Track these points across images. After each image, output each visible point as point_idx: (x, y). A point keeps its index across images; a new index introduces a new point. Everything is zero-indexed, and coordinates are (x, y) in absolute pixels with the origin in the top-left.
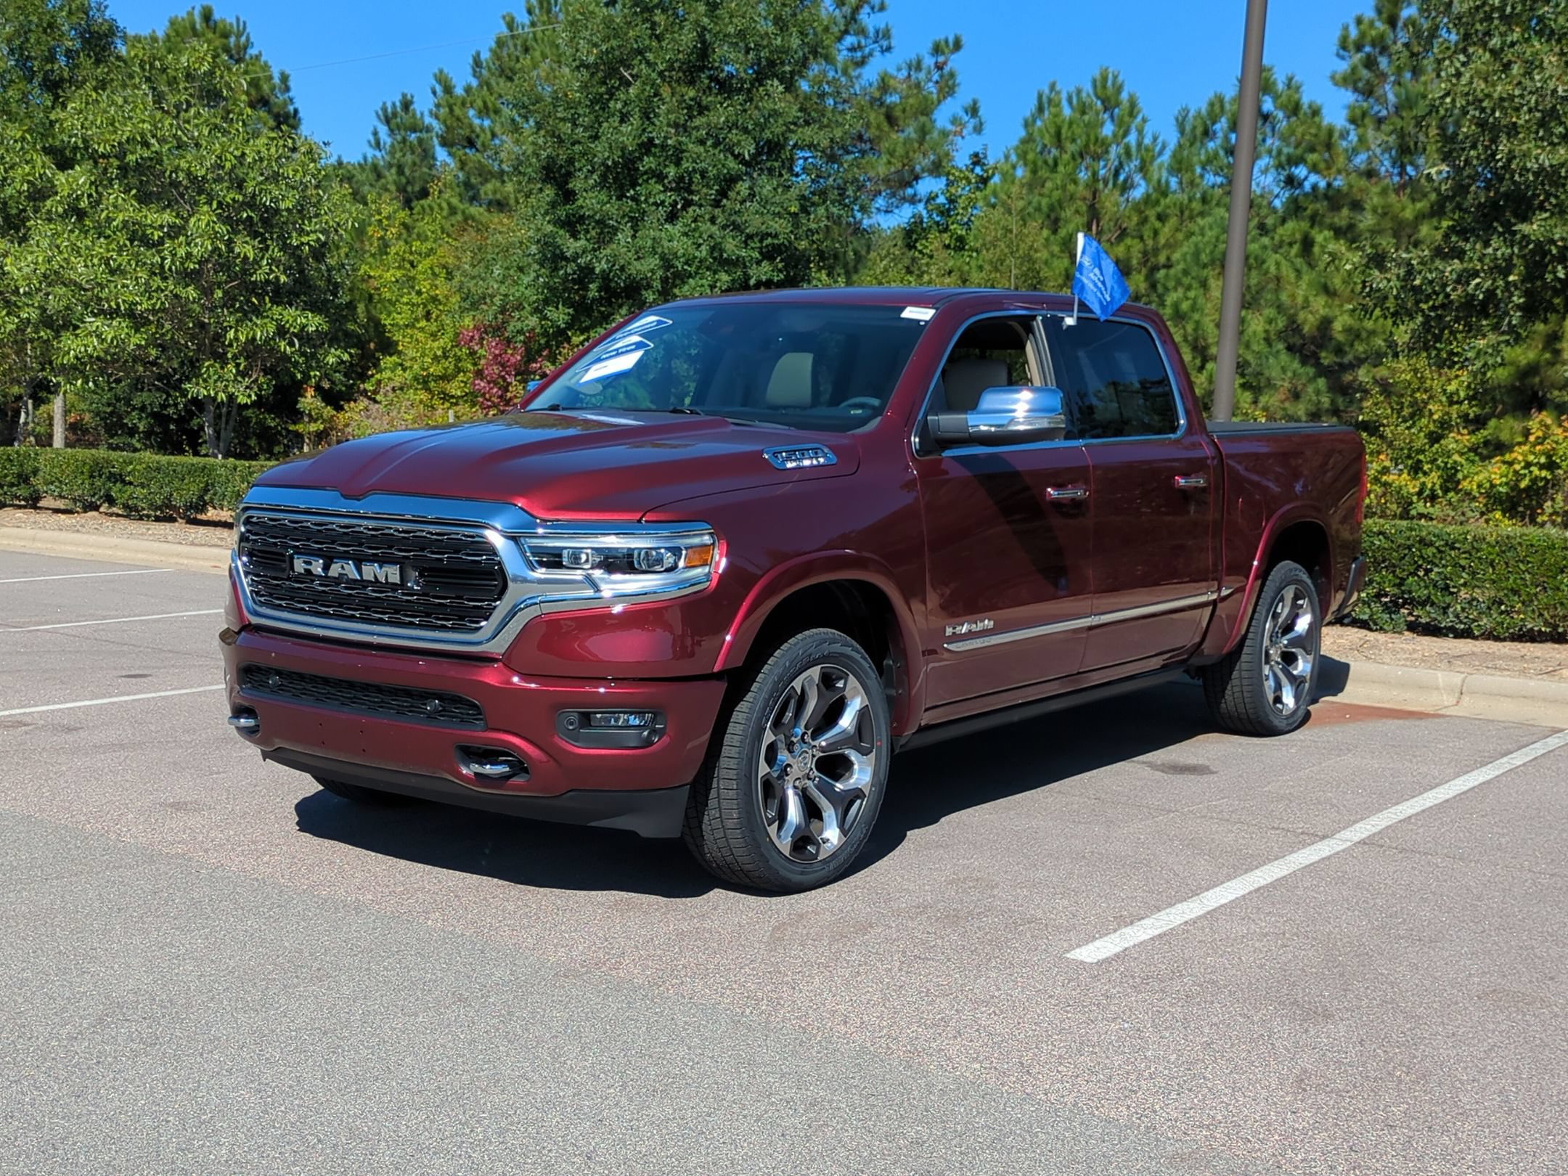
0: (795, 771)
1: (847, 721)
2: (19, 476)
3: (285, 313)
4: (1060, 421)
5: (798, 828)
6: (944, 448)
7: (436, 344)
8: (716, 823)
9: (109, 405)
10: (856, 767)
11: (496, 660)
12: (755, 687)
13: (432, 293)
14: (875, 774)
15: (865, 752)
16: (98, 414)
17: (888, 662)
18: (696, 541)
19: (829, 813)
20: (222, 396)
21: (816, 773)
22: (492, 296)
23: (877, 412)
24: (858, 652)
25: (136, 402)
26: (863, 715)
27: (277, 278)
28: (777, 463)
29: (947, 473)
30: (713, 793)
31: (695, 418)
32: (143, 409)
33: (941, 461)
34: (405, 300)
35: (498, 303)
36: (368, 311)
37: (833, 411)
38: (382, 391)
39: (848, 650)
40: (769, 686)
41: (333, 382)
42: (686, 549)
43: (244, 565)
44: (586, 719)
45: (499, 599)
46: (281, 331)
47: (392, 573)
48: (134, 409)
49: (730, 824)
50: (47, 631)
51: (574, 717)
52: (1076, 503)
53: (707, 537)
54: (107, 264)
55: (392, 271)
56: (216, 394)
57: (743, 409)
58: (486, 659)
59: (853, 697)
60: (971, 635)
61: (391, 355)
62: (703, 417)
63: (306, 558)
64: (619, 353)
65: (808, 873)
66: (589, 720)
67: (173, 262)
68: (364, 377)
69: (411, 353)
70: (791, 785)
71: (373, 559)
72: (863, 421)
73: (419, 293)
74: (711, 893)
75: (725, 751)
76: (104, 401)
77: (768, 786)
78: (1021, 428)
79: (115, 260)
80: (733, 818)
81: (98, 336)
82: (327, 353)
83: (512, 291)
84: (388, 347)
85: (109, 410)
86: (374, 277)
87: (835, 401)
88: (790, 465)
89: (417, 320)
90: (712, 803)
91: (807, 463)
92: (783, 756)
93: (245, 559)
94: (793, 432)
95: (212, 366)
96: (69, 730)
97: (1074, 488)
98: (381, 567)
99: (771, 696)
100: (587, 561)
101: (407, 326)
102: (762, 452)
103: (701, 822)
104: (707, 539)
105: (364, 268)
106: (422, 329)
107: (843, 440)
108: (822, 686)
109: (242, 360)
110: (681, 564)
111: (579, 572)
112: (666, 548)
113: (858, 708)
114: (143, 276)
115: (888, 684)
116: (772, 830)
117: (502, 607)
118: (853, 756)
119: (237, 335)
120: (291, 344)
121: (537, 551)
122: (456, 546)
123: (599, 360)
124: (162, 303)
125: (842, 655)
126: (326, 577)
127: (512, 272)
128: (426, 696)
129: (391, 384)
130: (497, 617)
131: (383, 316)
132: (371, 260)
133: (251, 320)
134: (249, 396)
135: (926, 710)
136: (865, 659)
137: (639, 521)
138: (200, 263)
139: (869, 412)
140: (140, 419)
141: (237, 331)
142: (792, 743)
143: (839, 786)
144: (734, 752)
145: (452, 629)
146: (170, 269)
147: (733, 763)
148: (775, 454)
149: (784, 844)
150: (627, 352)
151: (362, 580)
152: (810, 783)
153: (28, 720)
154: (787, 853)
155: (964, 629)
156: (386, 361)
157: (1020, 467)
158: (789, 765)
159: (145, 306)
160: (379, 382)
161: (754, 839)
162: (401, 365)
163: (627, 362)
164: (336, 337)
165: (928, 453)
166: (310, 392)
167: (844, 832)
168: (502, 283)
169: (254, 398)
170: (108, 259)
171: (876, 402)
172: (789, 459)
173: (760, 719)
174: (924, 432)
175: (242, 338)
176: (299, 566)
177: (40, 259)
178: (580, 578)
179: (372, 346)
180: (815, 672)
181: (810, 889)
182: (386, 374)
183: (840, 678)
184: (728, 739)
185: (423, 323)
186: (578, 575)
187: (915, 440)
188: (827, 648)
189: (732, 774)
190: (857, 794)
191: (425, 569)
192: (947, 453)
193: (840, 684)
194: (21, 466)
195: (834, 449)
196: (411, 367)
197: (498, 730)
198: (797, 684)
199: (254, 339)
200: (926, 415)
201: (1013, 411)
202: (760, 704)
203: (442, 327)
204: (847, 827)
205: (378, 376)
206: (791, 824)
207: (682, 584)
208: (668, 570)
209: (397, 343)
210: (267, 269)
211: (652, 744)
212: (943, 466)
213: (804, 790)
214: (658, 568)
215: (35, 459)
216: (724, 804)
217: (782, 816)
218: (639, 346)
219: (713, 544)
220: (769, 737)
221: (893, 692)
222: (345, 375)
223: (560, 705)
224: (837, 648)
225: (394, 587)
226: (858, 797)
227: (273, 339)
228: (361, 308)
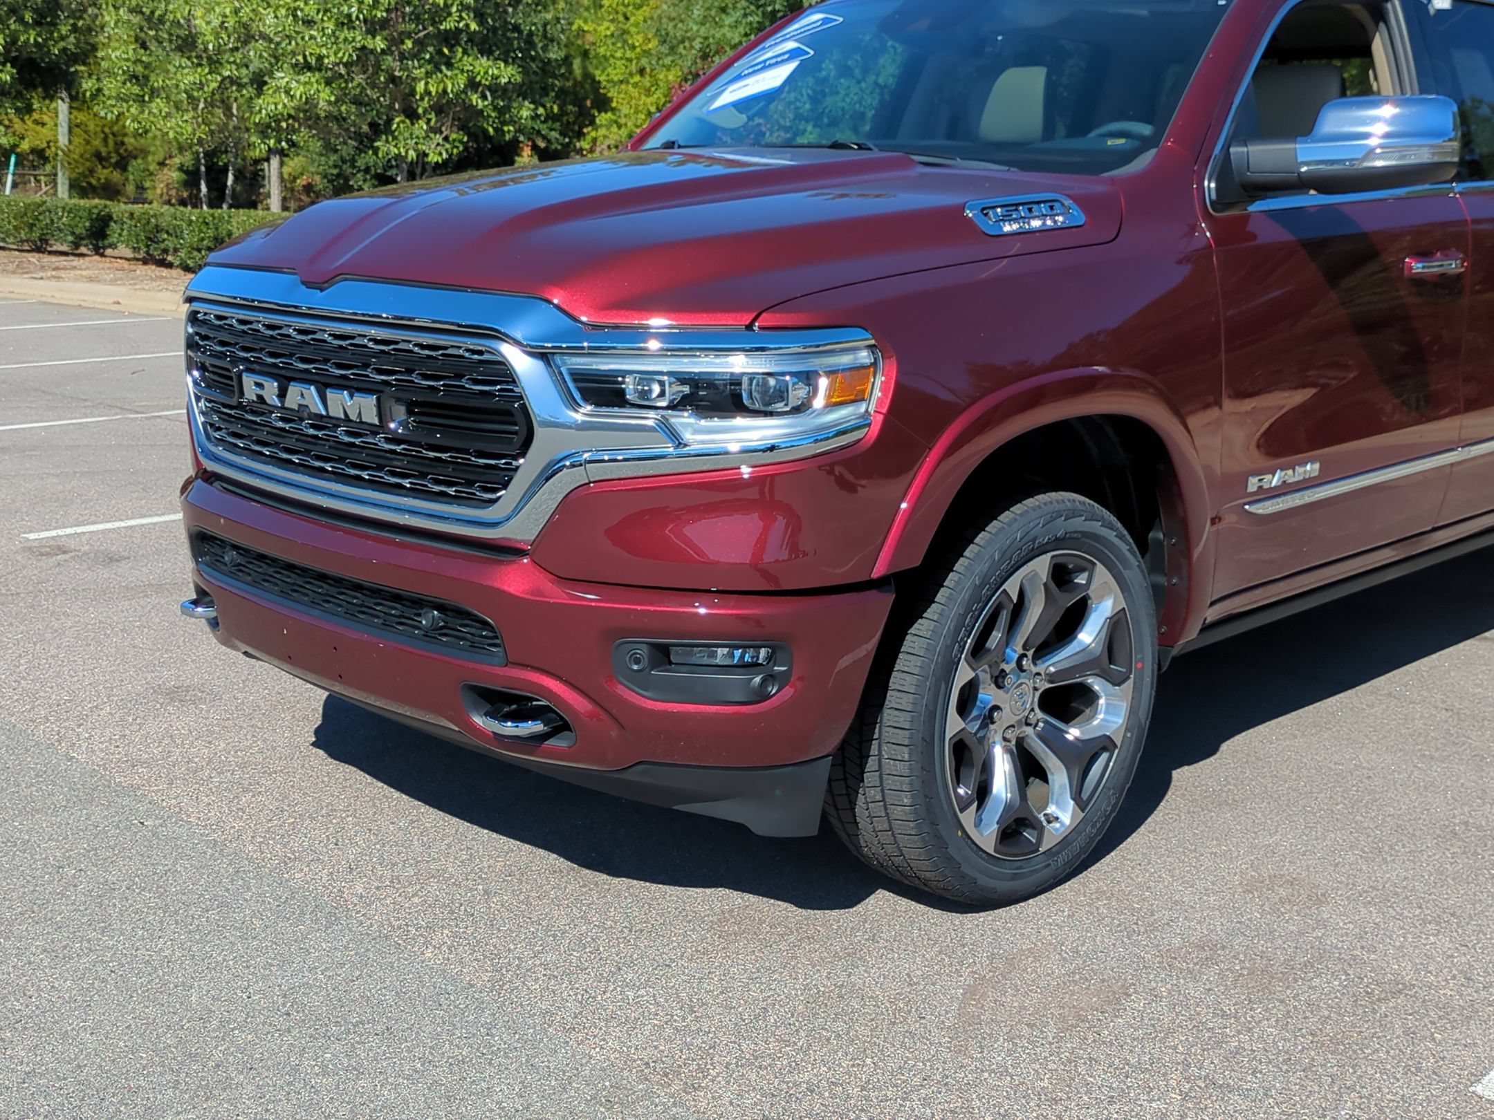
0: (1004, 718)
1: (1088, 636)
2: (216, 239)
3: (477, 63)
4: (1450, 150)
5: (1008, 807)
6: (1253, 199)
7: (649, 100)
8: (877, 809)
9: (335, 166)
10: (1102, 701)
11: (518, 552)
12: (941, 595)
13: (645, 48)
14: (1133, 712)
15: (1117, 681)
16: (325, 177)
17: (1156, 535)
18: (846, 360)
19: (1059, 777)
20: (412, 154)
21: (1040, 714)
22: (691, 39)
23: (1146, 143)
24: (1112, 528)
25: (360, 163)
26: (1116, 625)
27: (467, 25)
28: (987, 225)
29: (1254, 237)
30: (872, 764)
31: (864, 155)
32: (367, 170)
33: (1247, 218)
34: (619, 54)
35: (698, 46)
36: (584, 68)
37: (1077, 143)
38: (598, 149)
39: (1096, 527)
40: (964, 595)
41: (549, 141)
42: (829, 373)
43: (196, 383)
44: (662, 654)
45: (523, 455)
46: (473, 84)
47: (364, 407)
48: (359, 171)
49: (897, 812)
50: (167, 418)
51: (643, 652)
52: (1445, 283)
53: (864, 353)
54: (295, 16)
55: (606, 24)
56: (407, 152)
57: (950, 143)
58: (506, 551)
59: (1101, 598)
60: (1285, 489)
61: (606, 112)
62: (876, 154)
63: (260, 379)
64: (766, 66)
65: (1023, 876)
66: (668, 655)
67: (360, 11)
68: (580, 135)
69: (625, 110)
70: (998, 738)
71: (342, 384)
72: (1126, 157)
73: (633, 47)
74: (871, 900)
75: (892, 699)
76: (331, 163)
77: (961, 749)
78: (1379, 163)
79: (302, 10)
80: (903, 804)
81: (287, 92)
82: (521, 107)
83: (712, 32)
84: (603, 104)
85: (335, 171)
86: (588, 32)
87: (1080, 127)
88: (1007, 228)
89: (631, 75)
90: (870, 778)
91: (1036, 224)
92: (988, 694)
93: (196, 373)
94: (1015, 174)
95: (403, 122)
96: (112, 559)
97: (1447, 257)
98: (352, 396)
99: (968, 609)
100: (662, 394)
101: (621, 82)
102: (962, 208)
103: (852, 804)
104: (864, 357)
105: (578, 23)
106: (635, 85)
107: (1095, 186)
108: (1052, 586)
109: (433, 116)
110: (819, 402)
111: (652, 414)
112: (792, 374)
113: (1108, 613)
114: (330, 26)
115: (1155, 567)
116: (967, 818)
117: (528, 466)
118: (1097, 684)
119: (426, 86)
120: (484, 97)
121: (580, 377)
122: (458, 367)
123: (739, 77)
124: (350, 55)
125: (1086, 534)
126: (283, 408)
127: (713, 13)
128: (419, 603)
129: (607, 142)
130: (520, 483)
131: (597, 73)
132: (586, 14)
133: (441, 72)
134: (440, 154)
135: (1213, 604)
136: (1121, 537)
137: (749, 327)
138: (388, 11)
139: (1136, 143)
140: (365, 181)
141: (427, 83)
142: (1003, 674)
143: (1073, 733)
144: (906, 702)
145: (457, 499)
146: (358, 18)
147: (904, 720)
148: (984, 211)
149: (987, 836)
150: (777, 63)
151: (328, 417)
152: (1029, 731)
153: (72, 544)
154: (991, 852)
155: (1275, 480)
156: (603, 118)
157: (1368, 225)
158: (996, 708)
159: (332, 58)
160: (594, 140)
161: (938, 837)
162: (616, 122)
163: (774, 78)
164: (531, 89)
165: (1230, 205)
166: (527, 151)
167: (1080, 803)
168: (703, 24)
169: (445, 156)
170: (295, 9)
171: (1146, 130)
172: (1007, 218)
173: (949, 648)
174: (1225, 173)
175: (433, 90)
176: (250, 392)
177: (228, 11)
178: (650, 423)
179: (588, 103)
180: (1041, 566)
181: (1025, 898)
182: (602, 131)
183: (1083, 570)
184: (896, 680)
185: (637, 78)
186: (650, 419)
187: (1211, 185)
188: (1062, 527)
189: (903, 737)
190: (1105, 744)
191: (417, 404)
192: (1257, 207)
193: (1081, 579)
194: (217, 229)
195: (1080, 201)
196: (626, 125)
197: (525, 666)
198: (1011, 588)
199: (445, 92)
200: (1227, 147)
201: (1366, 136)
202: (949, 625)
203: (656, 84)
204: (1085, 796)
205: (593, 134)
206: (998, 798)
207: (820, 434)
208: (797, 410)
209: (610, 100)
210: (455, 16)
211: (768, 697)
212: (1251, 227)
213: (1020, 742)
214: (780, 406)
215: (229, 222)
216: (889, 782)
217: (983, 792)
218: (793, 54)
219: (875, 364)
220: (964, 674)
221: (1162, 580)
222: (561, 134)
223: (616, 633)
224: (1079, 524)
225: (374, 430)
226: (1104, 749)
227: (464, 92)
228: (577, 63)
